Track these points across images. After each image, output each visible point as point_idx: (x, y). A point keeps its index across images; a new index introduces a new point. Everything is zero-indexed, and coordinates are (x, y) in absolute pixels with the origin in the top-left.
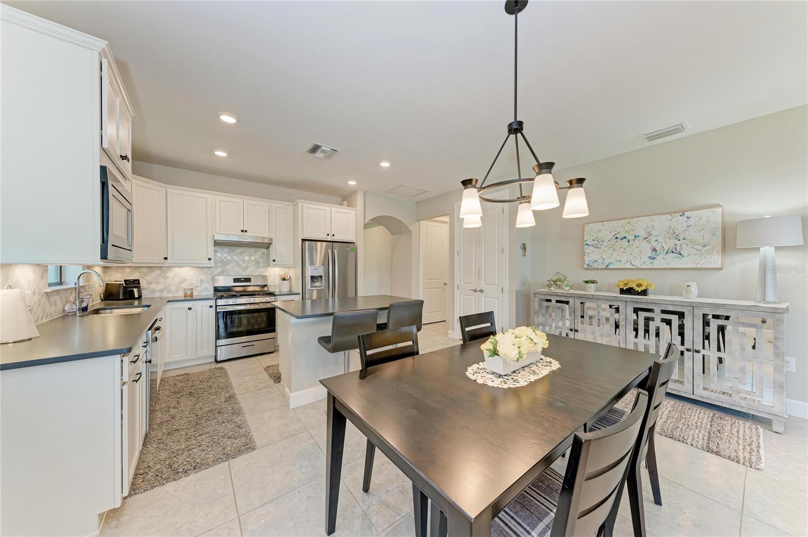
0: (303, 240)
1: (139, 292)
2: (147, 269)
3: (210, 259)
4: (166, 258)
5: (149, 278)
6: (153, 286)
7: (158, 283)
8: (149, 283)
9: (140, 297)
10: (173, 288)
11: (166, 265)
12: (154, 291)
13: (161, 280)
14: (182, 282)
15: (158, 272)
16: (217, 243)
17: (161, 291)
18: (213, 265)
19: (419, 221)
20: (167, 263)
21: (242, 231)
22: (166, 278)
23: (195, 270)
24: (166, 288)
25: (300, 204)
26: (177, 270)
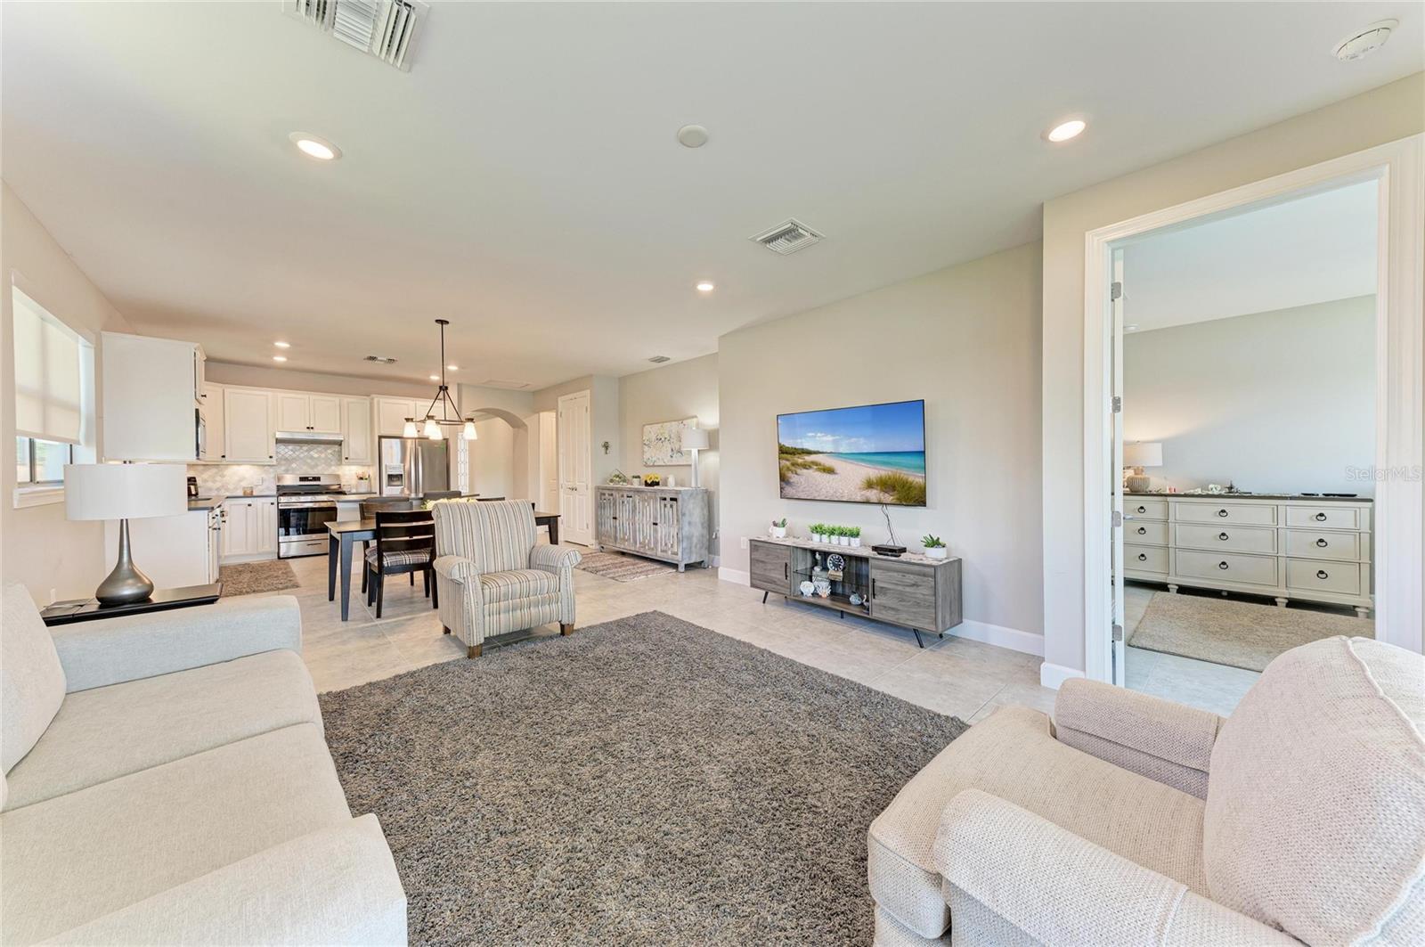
0: (380, 437)
1: (196, 489)
2: (202, 468)
3: (271, 457)
4: (224, 457)
5: (205, 476)
6: (210, 484)
7: (214, 481)
8: (205, 481)
9: (197, 494)
10: (231, 487)
11: (224, 463)
12: (210, 489)
13: (218, 478)
14: (240, 481)
15: (214, 470)
16: (278, 441)
17: (218, 489)
18: (275, 463)
19: (538, 412)
20: (224, 461)
21: (308, 428)
22: (223, 476)
23: (256, 468)
24: (223, 486)
25: (376, 400)
26: (235, 468)
